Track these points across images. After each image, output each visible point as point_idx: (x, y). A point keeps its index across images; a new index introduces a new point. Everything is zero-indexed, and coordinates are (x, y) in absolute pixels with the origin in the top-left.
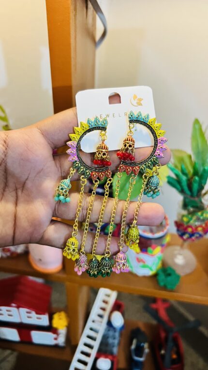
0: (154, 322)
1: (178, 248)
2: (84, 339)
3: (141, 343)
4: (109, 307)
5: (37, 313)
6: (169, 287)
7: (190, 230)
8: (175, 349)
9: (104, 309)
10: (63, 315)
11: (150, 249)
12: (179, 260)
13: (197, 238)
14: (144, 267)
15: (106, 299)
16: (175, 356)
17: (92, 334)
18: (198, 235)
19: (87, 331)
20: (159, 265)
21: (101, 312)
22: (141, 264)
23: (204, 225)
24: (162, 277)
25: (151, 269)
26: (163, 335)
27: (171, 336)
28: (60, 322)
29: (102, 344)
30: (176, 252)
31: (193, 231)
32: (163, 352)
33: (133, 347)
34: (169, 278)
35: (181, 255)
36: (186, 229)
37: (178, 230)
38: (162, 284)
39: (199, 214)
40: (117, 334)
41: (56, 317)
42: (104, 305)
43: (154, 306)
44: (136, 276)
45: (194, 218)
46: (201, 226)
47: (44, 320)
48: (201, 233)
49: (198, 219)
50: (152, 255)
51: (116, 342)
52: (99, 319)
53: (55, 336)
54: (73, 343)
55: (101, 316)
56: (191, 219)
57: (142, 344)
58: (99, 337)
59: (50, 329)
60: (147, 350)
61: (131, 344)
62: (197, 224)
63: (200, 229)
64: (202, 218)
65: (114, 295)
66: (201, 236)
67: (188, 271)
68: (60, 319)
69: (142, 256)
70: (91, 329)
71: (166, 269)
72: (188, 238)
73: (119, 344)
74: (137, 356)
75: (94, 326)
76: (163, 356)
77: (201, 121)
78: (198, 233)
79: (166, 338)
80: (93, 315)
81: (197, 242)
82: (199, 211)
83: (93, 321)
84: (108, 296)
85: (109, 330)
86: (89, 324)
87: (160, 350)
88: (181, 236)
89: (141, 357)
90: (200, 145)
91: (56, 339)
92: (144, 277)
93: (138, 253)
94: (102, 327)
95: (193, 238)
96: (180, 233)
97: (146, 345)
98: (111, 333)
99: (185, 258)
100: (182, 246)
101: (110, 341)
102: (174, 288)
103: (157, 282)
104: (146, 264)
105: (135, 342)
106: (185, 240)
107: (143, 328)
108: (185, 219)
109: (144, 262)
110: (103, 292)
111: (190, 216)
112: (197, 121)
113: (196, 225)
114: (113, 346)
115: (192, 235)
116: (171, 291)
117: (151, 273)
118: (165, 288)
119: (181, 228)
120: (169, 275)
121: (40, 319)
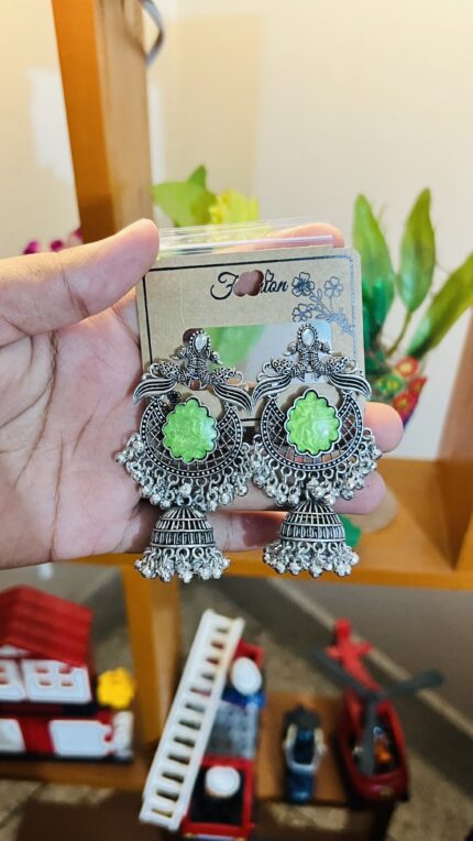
2: (171, 729)
3: (306, 731)
4: (226, 656)
5: (62, 671)
8: (387, 742)
9: (214, 661)
10: (121, 674)
15: (220, 638)
16: (385, 756)
17: (191, 716)
19: (178, 711)
21: (210, 668)
26: (355, 709)
27: (373, 710)
28: (116, 690)
32: (357, 750)
33: (289, 742)
40: (251, 721)
41: (105, 679)
42: (214, 653)
43: (334, 652)
51: (250, 735)
52: (205, 682)
53: (106, 729)
55: (209, 677)
57: (307, 735)
58: (207, 723)
59: (94, 710)
60: (321, 747)
61: (284, 735)
64: (385, 392)
65: (236, 627)
67: (379, 522)
68: (115, 683)
70: (189, 706)
73: (257, 743)
74: (299, 761)
75: (195, 699)
76: (357, 759)
77: (369, 198)
79: (363, 717)
80: (192, 675)
83: (194, 690)
84: (224, 631)
85: (231, 713)
86: (184, 695)
87: (352, 745)
89: (308, 761)
91: (109, 738)
97: (319, 735)
98: (237, 718)
101: (236, 735)
105: (292, 732)
110: (211, 622)
112: (362, 201)
114: (244, 747)
121: (69, 685)
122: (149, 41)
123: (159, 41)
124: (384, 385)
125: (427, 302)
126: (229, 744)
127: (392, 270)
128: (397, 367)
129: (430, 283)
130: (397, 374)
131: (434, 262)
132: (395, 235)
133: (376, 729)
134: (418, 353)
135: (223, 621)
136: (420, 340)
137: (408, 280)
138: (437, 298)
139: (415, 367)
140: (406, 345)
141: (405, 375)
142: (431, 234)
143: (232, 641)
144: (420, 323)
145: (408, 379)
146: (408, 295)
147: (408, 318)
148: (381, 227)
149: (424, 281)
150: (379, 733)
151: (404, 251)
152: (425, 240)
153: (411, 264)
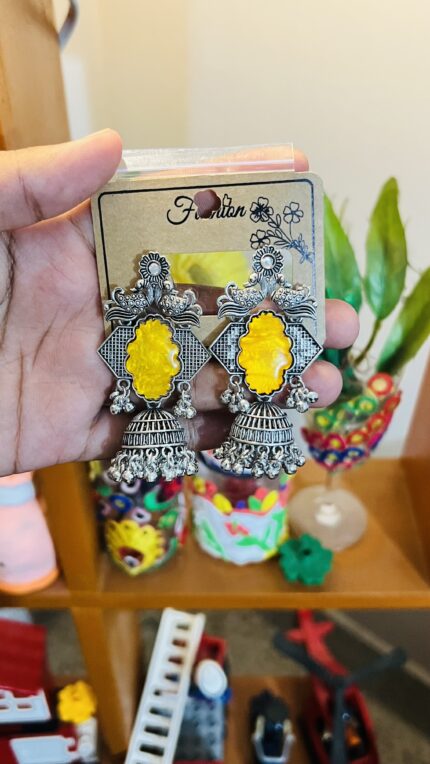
0: (302, 672)
1: (321, 489)
2: (139, 737)
3: (274, 723)
4: (189, 654)
5: (17, 695)
6: (309, 580)
7: (335, 444)
8: (355, 724)
9: (177, 661)
10: (81, 687)
11: (252, 500)
12: (328, 516)
13: (355, 459)
14: (249, 542)
15: (181, 635)
16: (355, 740)
17: (157, 721)
18: (356, 454)
19: (145, 718)
20: (283, 534)
21: (173, 668)
22: (240, 537)
23: (364, 429)
24: (290, 562)
25: (265, 547)
26: (323, 696)
27: (340, 695)
28: (77, 706)
29: (182, 741)
30: (319, 500)
31: (342, 446)
32: (327, 735)
33: (258, 735)
34: (308, 560)
35: (329, 504)
36: (326, 443)
37: (312, 449)
38: (293, 576)
39: (351, 404)
40: (218, 714)
41: (65, 696)
42: (177, 652)
43: (296, 635)
44: (231, 566)
45: (341, 415)
46: (357, 431)
47: (37, 708)
48: (362, 447)
49: (349, 417)
50: (262, 514)
51: (218, 730)
52: (168, 685)
53: (70, 741)
54: (115, 750)
55: (173, 678)
56: (335, 417)
57: (278, 726)
58: (174, 727)
59: (55, 726)
60: (290, 738)
61: (252, 729)
62: (349, 427)
63: (356, 438)
64: (357, 413)
65: (198, 623)
66: (362, 453)
67: (350, 538)
68: (76, 699)
69: (240, 518)
70: (154, 711)
71: (298, 542)
72: (336, 463)
73: (225, 735)
74: (269, 753)
75: (159, 703)
76: (328, 745)
78: (355, 449)
79: (331, 704)
80: (155, 678)
81: (356, 468)
82: (349, 399)
83: (157, 693)
84: (184, 627)
85: (197, 708)
86: (148, 700)
87: (321, 732)
88: (321, 459)
89: (278, 754)
90: (334, 248)
91: (73, 749)
92: (251, 566)
93: (228, 514)
94: (178, 702)
95: (347, 460)
96: (317, 455)
97: (287, 727)
98: (203, 713)
99: (339, 509)
100: (328, 484)
101: (204, 730)
102: (321, 580)
103: (282, 573)
104: (252, 534)
105: (260, 723)
106: (331, 469)
107: (276, 691)
108: (322, 421)
109: (245, 532)
110: (171, 618)
111: (331, 413)
113: (347, 432)
114: (213, 742)
115: (342, 454)
116: (317, 588)
117: (266, 555)
118: (300, 585)
119: (317, 444)
120: (307, 553)
121: (26, 707)
122: (59, 18)
123: (72, 15)
124: (356, 406)
125: (399, 307)
126: (197, 740)
127: (358, 275)
128: (370, 384)
129: (402, 287)
130: (369, 393)
131: (405, 263)
132: (360, 233)
133: (345, 715)
134: (391, 365)
135: (183, 617)
136: (392, 349)
137: (376, 285)
138: (409, 301)
139: (390, 384)
140: (376, 355)
141: (379, 394)
142: (401, 233)
143: (194, 637)
144: (391, 332)
145: (383, 397)
146: (377, 301)
147: (377, 326)
148: (343, 225)
149: (394, 286)
150: (347, 718)
151: (370, 253)
152: (393, 239)
153: (378, 267)
